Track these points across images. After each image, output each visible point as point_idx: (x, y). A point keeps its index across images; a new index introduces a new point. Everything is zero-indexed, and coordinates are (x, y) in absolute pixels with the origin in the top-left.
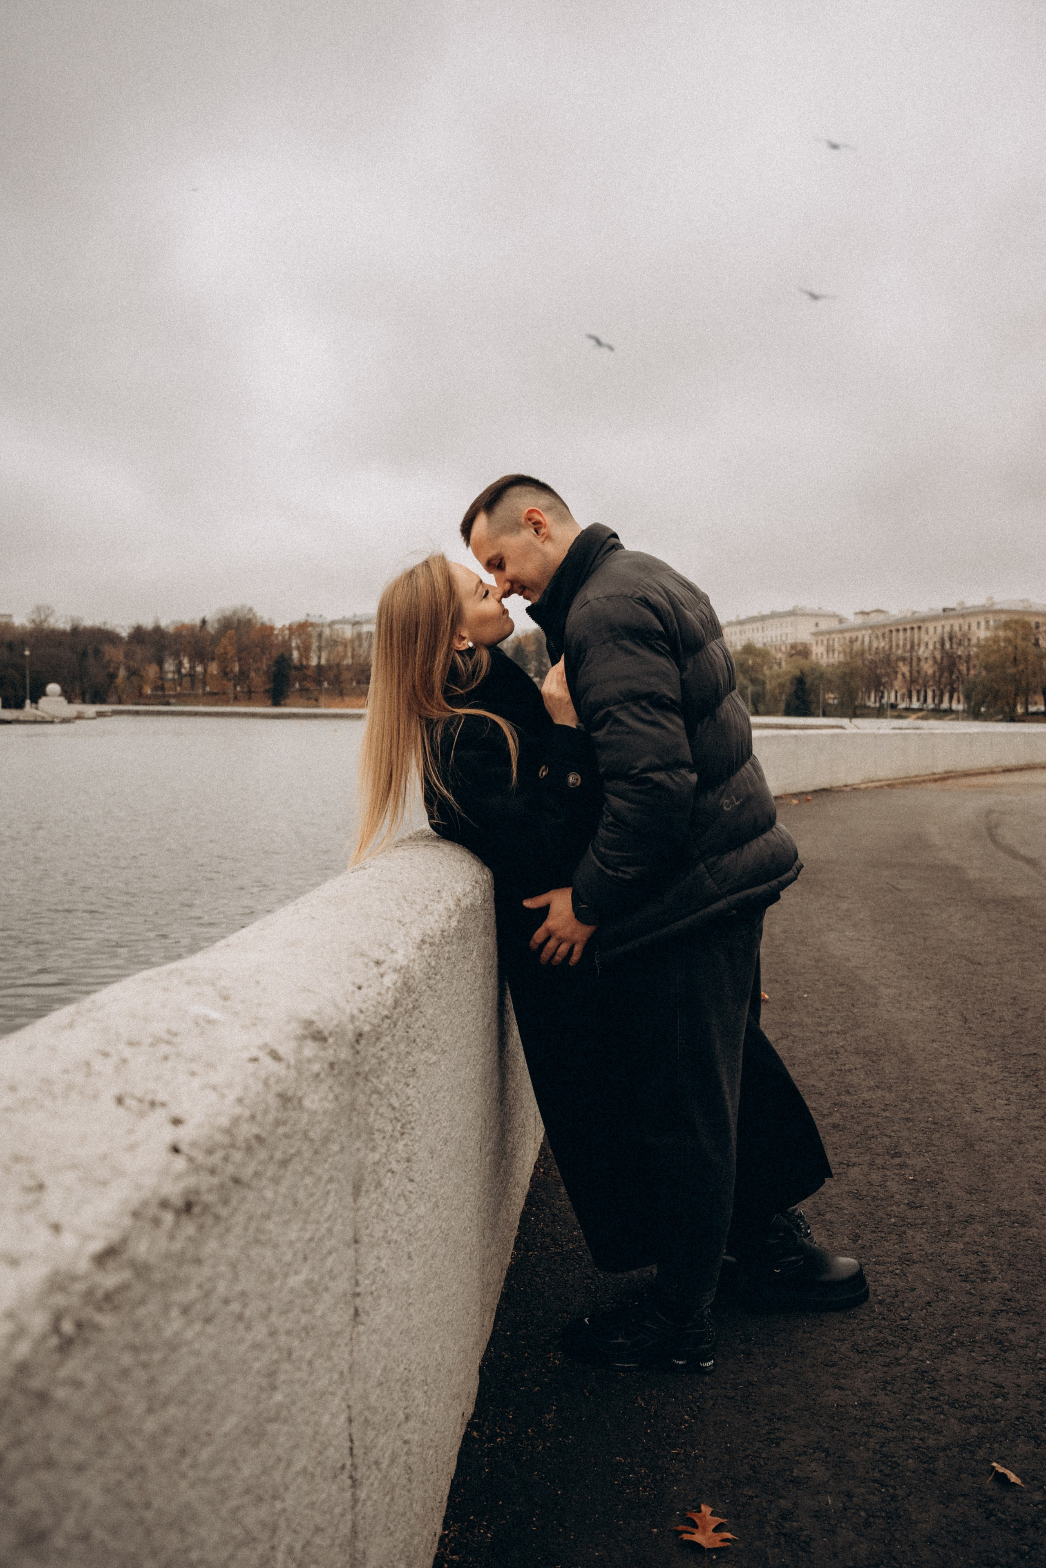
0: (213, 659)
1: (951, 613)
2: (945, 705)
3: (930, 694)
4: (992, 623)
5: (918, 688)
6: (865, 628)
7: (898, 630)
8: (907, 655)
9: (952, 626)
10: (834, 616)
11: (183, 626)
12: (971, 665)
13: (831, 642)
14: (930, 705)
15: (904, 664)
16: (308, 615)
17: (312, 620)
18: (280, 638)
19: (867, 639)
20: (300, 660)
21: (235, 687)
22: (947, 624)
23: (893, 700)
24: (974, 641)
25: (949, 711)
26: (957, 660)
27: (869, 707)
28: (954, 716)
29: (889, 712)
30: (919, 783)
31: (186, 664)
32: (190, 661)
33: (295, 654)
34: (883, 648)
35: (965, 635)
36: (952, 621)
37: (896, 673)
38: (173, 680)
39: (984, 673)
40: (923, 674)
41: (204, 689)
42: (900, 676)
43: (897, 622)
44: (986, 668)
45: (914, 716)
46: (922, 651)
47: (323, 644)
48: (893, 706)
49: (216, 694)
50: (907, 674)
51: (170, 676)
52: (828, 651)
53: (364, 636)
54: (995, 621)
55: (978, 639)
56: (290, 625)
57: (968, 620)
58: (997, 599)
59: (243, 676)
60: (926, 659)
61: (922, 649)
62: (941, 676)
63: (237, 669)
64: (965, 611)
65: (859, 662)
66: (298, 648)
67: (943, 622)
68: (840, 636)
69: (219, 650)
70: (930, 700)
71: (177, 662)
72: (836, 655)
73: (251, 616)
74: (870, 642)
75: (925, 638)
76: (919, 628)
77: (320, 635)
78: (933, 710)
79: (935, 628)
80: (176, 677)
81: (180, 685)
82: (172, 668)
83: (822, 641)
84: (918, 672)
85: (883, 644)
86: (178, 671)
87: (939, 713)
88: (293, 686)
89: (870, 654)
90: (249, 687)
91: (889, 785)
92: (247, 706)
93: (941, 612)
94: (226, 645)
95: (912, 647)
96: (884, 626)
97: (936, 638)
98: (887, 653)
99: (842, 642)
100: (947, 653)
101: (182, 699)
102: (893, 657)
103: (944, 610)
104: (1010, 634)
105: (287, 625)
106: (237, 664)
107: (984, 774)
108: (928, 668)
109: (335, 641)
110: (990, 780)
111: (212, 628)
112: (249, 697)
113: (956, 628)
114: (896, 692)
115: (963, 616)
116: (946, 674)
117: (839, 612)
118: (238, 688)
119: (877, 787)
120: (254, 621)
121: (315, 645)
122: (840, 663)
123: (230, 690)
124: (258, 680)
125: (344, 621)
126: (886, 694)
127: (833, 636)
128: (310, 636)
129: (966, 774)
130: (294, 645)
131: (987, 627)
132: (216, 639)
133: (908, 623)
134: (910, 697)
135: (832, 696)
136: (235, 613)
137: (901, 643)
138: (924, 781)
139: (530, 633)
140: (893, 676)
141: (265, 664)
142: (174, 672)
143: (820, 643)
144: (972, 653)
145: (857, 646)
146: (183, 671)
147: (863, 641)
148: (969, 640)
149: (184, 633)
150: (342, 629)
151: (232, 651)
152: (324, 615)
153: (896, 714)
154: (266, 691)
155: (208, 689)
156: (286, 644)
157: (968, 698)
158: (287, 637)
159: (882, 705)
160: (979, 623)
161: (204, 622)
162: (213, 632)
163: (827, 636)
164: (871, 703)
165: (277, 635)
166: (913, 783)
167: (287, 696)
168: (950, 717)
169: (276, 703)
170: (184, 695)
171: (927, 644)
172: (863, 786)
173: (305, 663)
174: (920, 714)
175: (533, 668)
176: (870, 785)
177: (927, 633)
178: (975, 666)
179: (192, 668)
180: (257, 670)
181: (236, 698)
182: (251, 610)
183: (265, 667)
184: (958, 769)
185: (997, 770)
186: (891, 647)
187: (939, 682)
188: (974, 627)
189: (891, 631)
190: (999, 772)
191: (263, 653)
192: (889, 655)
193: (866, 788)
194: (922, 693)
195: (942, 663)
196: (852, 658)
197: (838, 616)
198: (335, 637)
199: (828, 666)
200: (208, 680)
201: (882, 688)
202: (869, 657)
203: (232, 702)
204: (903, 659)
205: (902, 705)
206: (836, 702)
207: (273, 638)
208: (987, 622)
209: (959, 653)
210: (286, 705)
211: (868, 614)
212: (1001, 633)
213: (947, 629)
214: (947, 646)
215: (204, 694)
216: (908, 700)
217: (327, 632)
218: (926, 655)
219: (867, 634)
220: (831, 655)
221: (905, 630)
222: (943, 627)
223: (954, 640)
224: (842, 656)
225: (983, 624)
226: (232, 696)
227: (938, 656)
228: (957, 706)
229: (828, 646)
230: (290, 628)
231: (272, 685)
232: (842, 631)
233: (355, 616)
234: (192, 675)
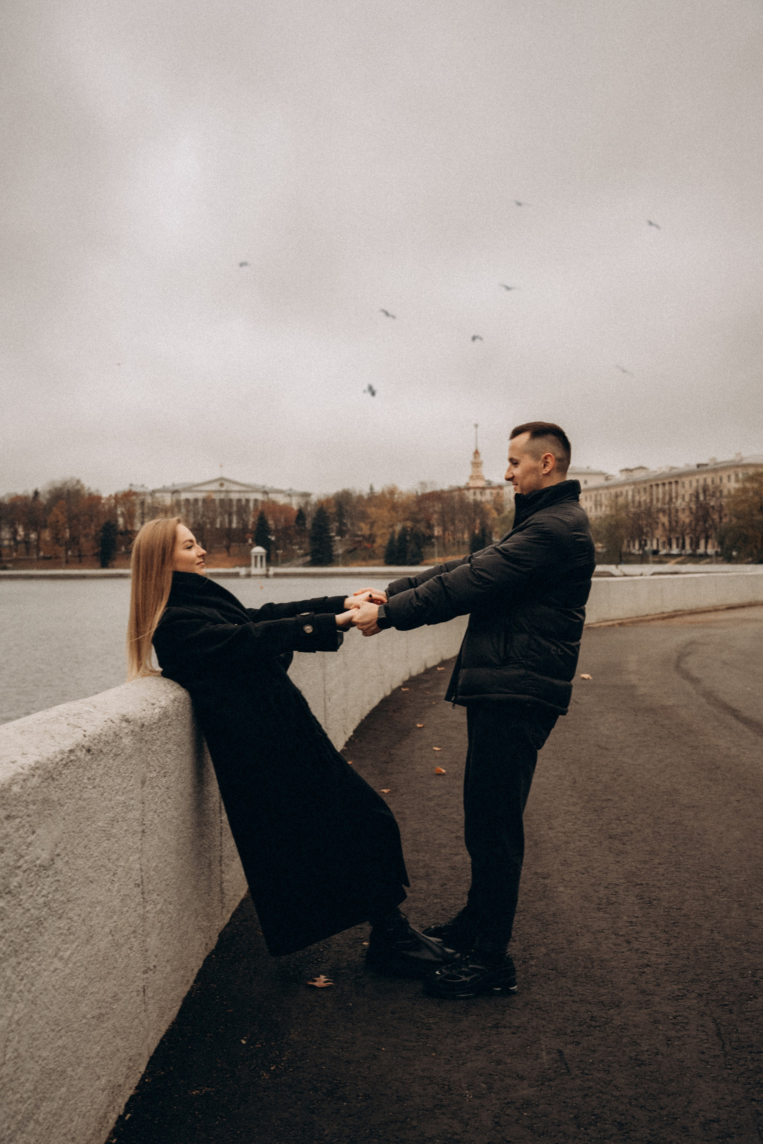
0: (45, 527)
1: (705, 468)
2: (701, 550)
3: (688, 542)
4: (740, 476)
5: (677, 535)
6: (629, 484)
7: (657, 485)
8: (666, 506)
9: (705, 480)
10: (600, 474)
11: (18, 498)
12: (722, 514)
13: (599, 498)
14: (688, 550)
15: (664, 515)
16: (131, 485)
17: (135, 489)
18: (107, 507)
19: (630, 494)
20: (125, 526)
21: (67, 551)
22: (701, 478)
23: (655, 547)
24: (725, 492)
25: (705, 556)
26: (711, 510)
27: (633, 554)
28: (708, 560)
29: (651, 558)
30: (649, 621)
31: (21, 531)
32: (25, 529)
33: (121, 521)
34: (645, 501)
35: (717, 488)
36: (705, 476)
37: (657, 523)
38: (10, 546)
39: (734, 521)
40: (681, 523)
41: (38, 554)
42: (660, 526)
43: (656, 478)
44: (735, 516)
45: (674, 561)
46: (679, 503)
47: (146, 511)
48: (656, 553)
49: (50, 558)
50: (667, 524)
51: (6, 543)
52: (596, 506)
53: (182, 503)
54: (743, 474)
55: (729, 491)
56: (116, 495)
57: (720, 474)
58: (744, 455)
59: (74, 540)
60: (684, 509)
61: (680, 501)
62: (696, 525)
63: (67, 535)
64: (716, 466)
65: (624, 515)
66: (123, 515)
67: (697, 477)
68: (605, 491)
69: (51, 519)
70: (688, 547)
71: (12, 530)
72: (604, 508)
73: (79, 487)
74: (633, 496)
75: (681, 491)
76: (677, 482)
77: (143, 503)
78: (690, 555)
79: (691, 482)
80: (12, 543)
81: (16, 551)
82: (8, 536)
83: (591, 497)
84: (677, 522)
85: (643, 498)
86: (14, 539)
87: (696, 558)
88: (120, 550)
89: (633, 507)
90: (79, 551)
91: (620, 624)
92: (79, 568)
93: (696, 467)
94: (58, 515)
95: (671, 499)
96: (645, 482)
97: (691, 491)
98: (649, 505)
99: (608, 496)
100: (701, 504)
101: (17, 563)
102: (654, 510)
103: (698, 466)
104: (756, 485)
105: (113, 495)
106: (68, 530)
107: (709, 611)
108: (685, 518)
109: (156, 508)
110: (711, 616)
111: (43, 499)
112: (80, 560)
113: (709, 482)
114: (658, 540)
115: (715, 470)
116: (701, 523)
117: (605, 470)
118: (70, 553)
119: (608, 626)
120: (82, 492)
121: (138, 512)
122: (607, 517)
123: (62, 555)
124: (87, 544)
125: (164, 490)
126: (649, 543)
127: (601, 492)
128: (134, 505)
129: (692, 612)
130: (119, 512)
131: (737, 480)
132: (48, 509)
133: (666, 478)
134: (670, 545)
135: (600, 545)
136: (65, 484)
137: (661, 496)
138: (653, 620)
139: (330, 497)
140: (654, 526)
141: (93, 530)
142: (9, 540)
143: (589, 499)
144: (723, 503)
145: (621, 500)
146: (19, 538)
147: (627, 495)
148: (721, 492)
149: (19, 503)
150: (163, 497)
151: (62, 519)
152: (146, 485)
153: (657, 559)
154: (96, 555)
155: (42, 554)
156: (112, 512)
157: (721, 543)
158: (113, 505)
159: (645, 552)
160: (729, 477)
161: (36, 493)
162: (45, 502)
163: (595, 492)
164: (636, 549)
165: (104, 504)
166: (643, 621)
167: (114, 559)
168: (704, 561)
169: (104, 565)
170: (19, 559)
171: (684, 496)
172: (598, 625)
173: (129, 528)
174: (679, 559)
175: (334, 528)
176: (604, 624)
177: (683, 487)
178: (726, 515)
179: (27, 535)
180: (86, 536)
181: (67, 562)
182: (78, 481)
183: (93, 533)
184: (685, 608)
185: (720, 608)
186: (652, 500)
187: (695, 530)
188: (725, 480)
189: (651, 486)
190: (722, 610)
191: (92, 520)
192: (650, 508)
193: (599, 627)
194: (681, 541)
195: (697, 512)
196: (617, 510)
197: (604, 474)
198: (156, 505)
199: (596, 518)
200: (42, 545)
201: (644, 537)
202: (632, 510)
203: (64, 565)
204: (664, 511)
205: (663, 552)
206: (604, 550)
207: (100, 507)
208: (737, 475)
209: (712, 503)
210: (113, 567)
211: (631, 470)
212: (748, 485)
213: (701, 482)
214: (702, 498)
215: (39, 559)
216: (668, 547)
217: (149, 500)
218: (682, 507)
219: (629, 489)
220: (599, 510)
221: (664, 484)
222: (698, 481)
223: (707, 493)
224: (608, 509)
225: (733, 477)
226: (64, 560)
227: (693, 506)
228: (710, 551)
229: (596, 501)
230: (116, 497)
231: (100, 549)
232: (607, 488)
233: (173, 485)
234: (26, 542)
